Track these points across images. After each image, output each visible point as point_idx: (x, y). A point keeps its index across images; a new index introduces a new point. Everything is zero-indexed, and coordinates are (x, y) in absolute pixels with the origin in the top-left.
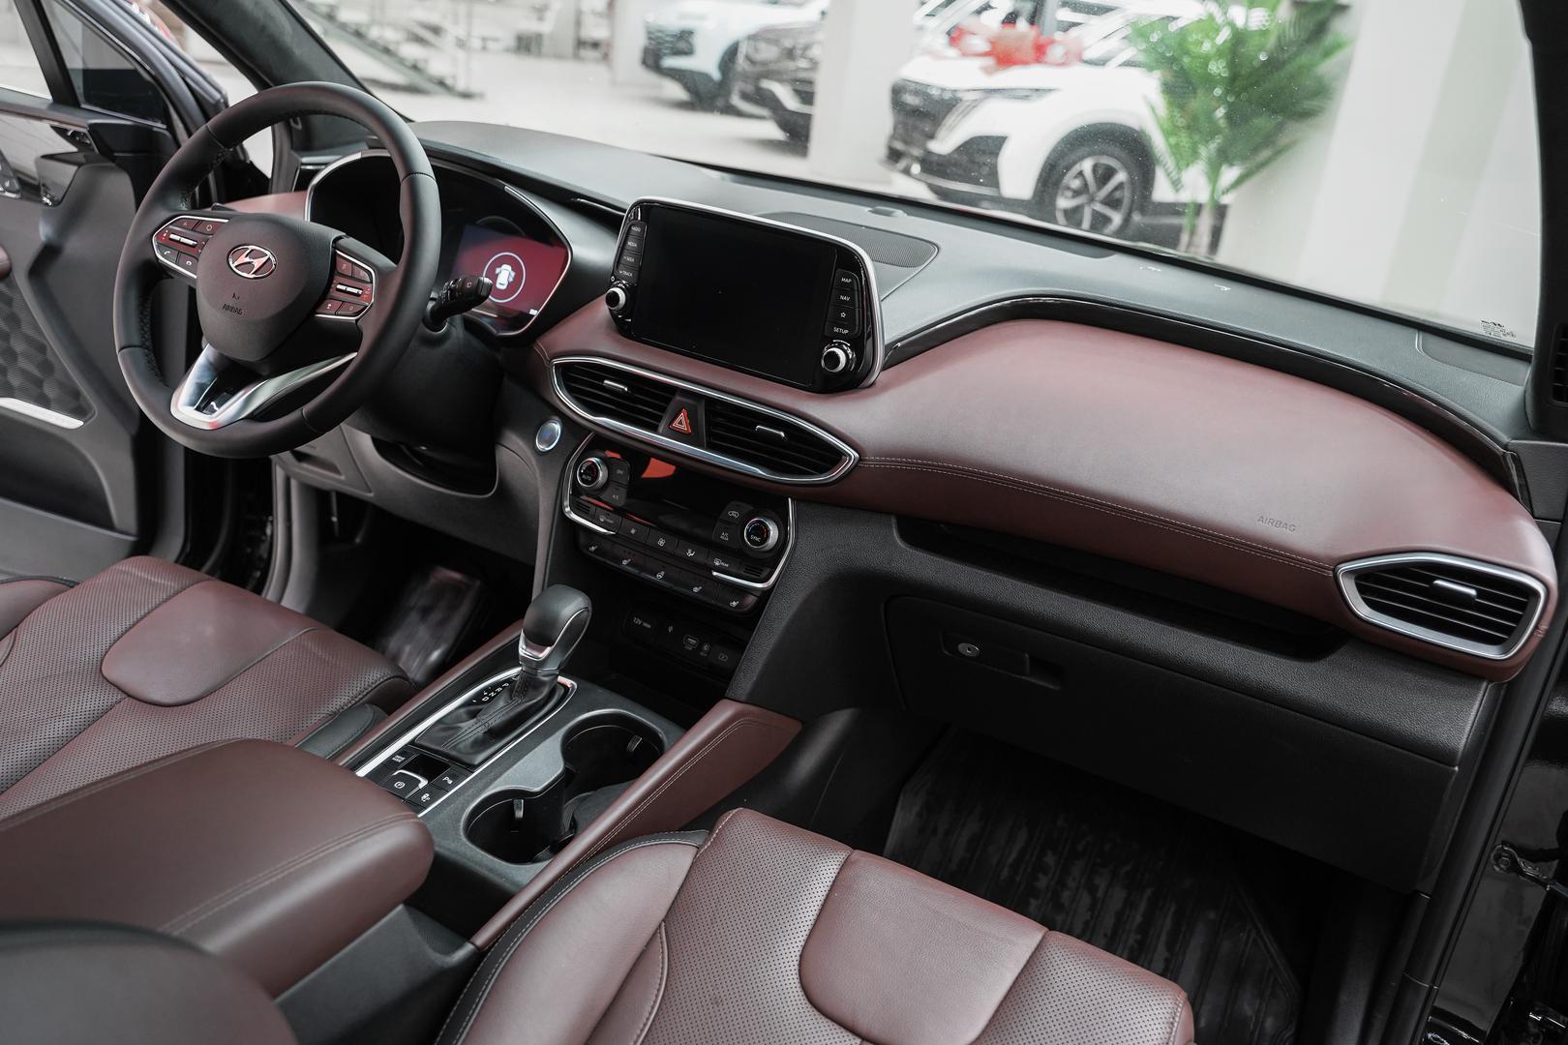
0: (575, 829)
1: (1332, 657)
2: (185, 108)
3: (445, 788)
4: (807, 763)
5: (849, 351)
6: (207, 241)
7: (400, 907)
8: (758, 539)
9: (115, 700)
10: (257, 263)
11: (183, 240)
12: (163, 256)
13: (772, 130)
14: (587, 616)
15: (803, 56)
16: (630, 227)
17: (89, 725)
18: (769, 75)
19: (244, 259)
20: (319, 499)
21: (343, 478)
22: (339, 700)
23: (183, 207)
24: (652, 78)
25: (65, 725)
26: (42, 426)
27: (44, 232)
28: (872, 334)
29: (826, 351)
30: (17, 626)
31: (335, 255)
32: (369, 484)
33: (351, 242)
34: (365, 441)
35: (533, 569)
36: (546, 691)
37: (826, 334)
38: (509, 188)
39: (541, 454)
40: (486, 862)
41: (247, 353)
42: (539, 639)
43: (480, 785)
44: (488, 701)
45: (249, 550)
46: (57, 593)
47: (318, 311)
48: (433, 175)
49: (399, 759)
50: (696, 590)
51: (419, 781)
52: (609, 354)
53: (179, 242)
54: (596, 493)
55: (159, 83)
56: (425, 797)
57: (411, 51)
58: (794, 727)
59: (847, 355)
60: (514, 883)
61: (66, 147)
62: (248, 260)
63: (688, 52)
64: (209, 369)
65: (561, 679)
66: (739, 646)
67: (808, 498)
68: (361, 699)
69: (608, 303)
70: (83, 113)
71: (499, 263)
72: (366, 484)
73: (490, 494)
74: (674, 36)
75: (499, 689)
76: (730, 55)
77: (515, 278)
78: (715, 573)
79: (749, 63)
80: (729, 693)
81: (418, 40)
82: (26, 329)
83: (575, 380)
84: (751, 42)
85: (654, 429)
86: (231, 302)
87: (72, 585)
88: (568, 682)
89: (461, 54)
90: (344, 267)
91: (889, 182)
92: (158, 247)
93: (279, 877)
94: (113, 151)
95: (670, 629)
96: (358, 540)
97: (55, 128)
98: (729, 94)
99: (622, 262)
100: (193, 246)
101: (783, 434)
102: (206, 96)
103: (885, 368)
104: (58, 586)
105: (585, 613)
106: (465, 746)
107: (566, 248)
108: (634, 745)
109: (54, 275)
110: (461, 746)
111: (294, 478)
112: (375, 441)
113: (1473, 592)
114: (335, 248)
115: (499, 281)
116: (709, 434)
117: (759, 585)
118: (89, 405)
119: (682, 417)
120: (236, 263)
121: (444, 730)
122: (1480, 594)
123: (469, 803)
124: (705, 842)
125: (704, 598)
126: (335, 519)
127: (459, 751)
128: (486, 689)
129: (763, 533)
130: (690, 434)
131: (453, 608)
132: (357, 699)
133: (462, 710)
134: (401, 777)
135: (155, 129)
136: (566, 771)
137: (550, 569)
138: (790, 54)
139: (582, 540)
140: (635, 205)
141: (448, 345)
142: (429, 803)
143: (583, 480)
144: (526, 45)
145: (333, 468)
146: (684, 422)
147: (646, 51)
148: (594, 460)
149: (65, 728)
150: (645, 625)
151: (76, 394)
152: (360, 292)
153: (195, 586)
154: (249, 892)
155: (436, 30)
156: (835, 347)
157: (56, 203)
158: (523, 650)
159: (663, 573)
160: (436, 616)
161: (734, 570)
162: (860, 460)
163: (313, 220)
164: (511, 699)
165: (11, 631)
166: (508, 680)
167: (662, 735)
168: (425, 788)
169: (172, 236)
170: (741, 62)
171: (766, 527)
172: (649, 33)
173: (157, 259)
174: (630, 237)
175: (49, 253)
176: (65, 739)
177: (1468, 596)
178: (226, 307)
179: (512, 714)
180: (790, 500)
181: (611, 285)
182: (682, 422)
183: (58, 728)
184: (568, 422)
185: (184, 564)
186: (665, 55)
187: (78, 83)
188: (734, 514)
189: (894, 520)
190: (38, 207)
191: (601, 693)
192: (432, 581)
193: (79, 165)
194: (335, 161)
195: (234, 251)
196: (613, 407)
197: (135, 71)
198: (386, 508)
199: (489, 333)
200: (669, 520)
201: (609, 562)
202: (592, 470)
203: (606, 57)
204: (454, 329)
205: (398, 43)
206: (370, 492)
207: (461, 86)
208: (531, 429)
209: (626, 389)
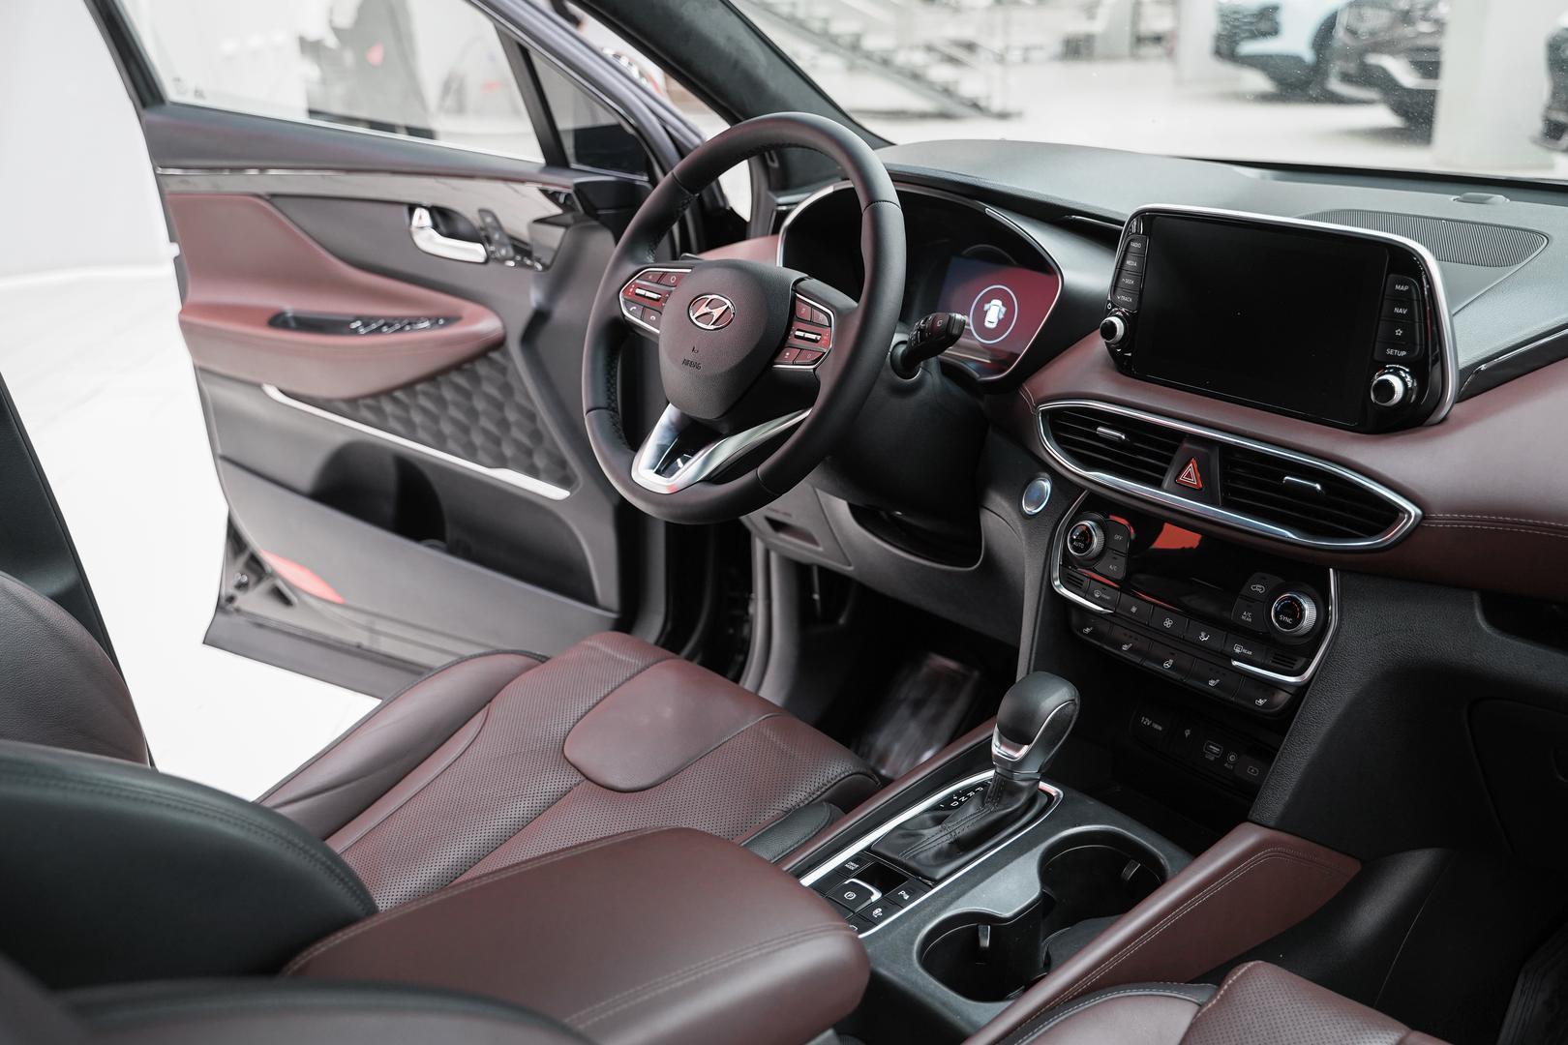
0: (1049, 967)
2: (666, 158)
3: (900, 904)
4: (1371, 915)
5: (1408, 379)
6: (670, 293)
7: (830, 1033)
8: (1288, 620)
9: (573, 782)
10: (717, 313)
11: (648, 294)
12: (629, 312)
13: (1383, 116)
14: (1074, 711)
15: (1425, 19)
16: (1129, 243)
17: (549, 807)
18: (1378, 47)
19: (704, 309)
20: (800, 573)
21: (820, 549)
22: (794, 795)
23: (650, 260)
24: (1227, 70)
25: (526, 805)
26: (533, 498)
27: (535, 297)
28: (1441, 358)
29: (1377, 379)
30: (490, 701)
31: (794, 298)
32: (848, 555)
33: (814, 284)
34: (841, 508)
35: (1015, 652)
36: (1023, 798)
37: (1376, 357)
38: (991, 211)
39: (1026, 517)
40: (939, 995)
41: (707, 411)
42: (1016, 735)
43: (939, 903)
44: (958, 807)
45: (731, 631)
46: (529, 668)
47: (777, 361)
48: (897, 201)
49: (852, 866)
50: (1212, 683)
51: (872, 893)
52: (1105, 396)
53: (644, 296)
54: (1090, 563)
55: (641, 134)
56: (878, 912)
57: (941, 73)
58: (1351, 868)
59: (1405, 384)
60: (971, 1023)
61: (555, 210)
62: (707, 310)
63: (1274, 31)
64: (670, 430)
65: (1043, 785)
66: (1267, 754)
67: (1354, 567)
68: (819, 796)
69: (1104, 336)
70: (573, 174)
71: (987, 299)
72: (844, 554)
73: (975, 567)
74: (1253, 15)
75: (971, 794)
76: (1328, 28)
77: (1006, 314)
78: (1235, 663)
79: (1349, 34)
80: (1254, 815)
81: (952, 60)
82: (519, 398)
83: (1066, 429)
84: (1355, 11)
85: (1158, 484)
86: (691, 357)
87: (543, 659)
88: (1053, 790)
89: (996, 70)
90: (803, 311)
91: (1551, 167)
92: (625, 304)
93: (693, 978)
94: (596, 209)
95: (1187, 733)
96: (842, 621)
97: (544, 192)
98: (1325, 75)
99: (1120, 284)
100: (658, 300)
101: (1318, 487)
102: (685, 142)
103: (1462, 397)
104: (530, 661)
105: (1071, 707)
106: (927, 857)
107: (1055, 274)
108: (1130, 872)
109: (543, 342)
110: (922, 856)
111: (776, 551)
112: (852, 507)
114: (795, 291)
115: (988, 319)
116: (1225, 489)
117: (1291, 679)
118: (576, 476)
119: (1190, 468)
120: (697, 314)
121: (904, 836)
123: (925, 923)
124: (1210, 1000)
125: (1223, 695)
126: (816, 597)
127: (918, 862)
128: (957, 793)
129: (1297, 614)
130: (1201, 489)
131: (948, 702)
132: (815, 796)
133: (926, 816)
134: (853, 887)
135: (638, 183)
136: (1043, 896)
137: (1036, 653)
138: (1406, 17)
139: (1075, 619)
140: (1134, 216)
141: (922, 394)
142: (880, 919)
143: (1076, 549)
144: (1076, 49)
145: (809, 538)
146: (1193, 474)
147: (1219, 38)
148: (1087, 523)
149: (526, 809)
150: (1156, 726)
151: (562, 464)
152: (819, 337)
153: (659, 664)
154: (660, 991)
155: (970, 47)
156: (1389, 373)
157: (546, 267)
158: (997, 749)
159: (1171, 661)
160: (927, 712)
161: (1258, 659)
162: (1424, 518)
163: (786, 264)
164: (983, 805)
165: (485, 706)
166: (983, 784)
167: (1164, 861)
168: (878, 901)
169: (638, 291)
170: (1340, 33)
171: (1300, 605)
172: (1223, 16)
173: (624, 316)
174: (1129, 255)
175: (539, 319)
176: (525, 820)
178: (686, 362)
179: (984, 823)
180: (1331, 570)
181: (1109, 313)
182: (1191, 475)
183: (520, 809)
184: (1058, 479)
185: (664, 646)
186: (1243, 39)
187: (569, 145)
188: (1259, 588)
189: (1476, 598)
190: (530, 273)
191: (1091, 804)
192: (925, 670)
193: (566, 226)
194: (806, 199)
195: (694, 302)
196: (1109, 460)
197: (619, 127)
198: (867, 584)
199: (973, 379)
200: (1195, 602)
201: (1105, 647)
202: (1086, 535)
203: (1170, 54)
204: (929, 375)
205: (926, 66)
206: (850, 565)
207: (996, 105)
208: (1018, 488)
209: (1123, 437)
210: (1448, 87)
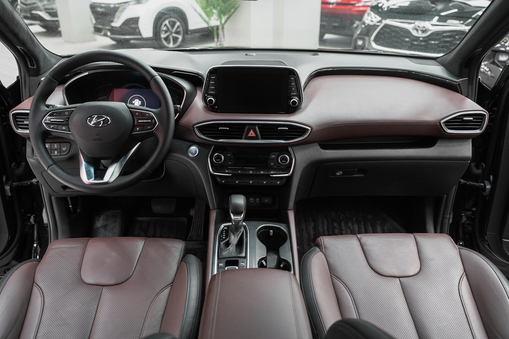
1: (437, 144)
3: (245, 266)
8: (285, 161)
12: (50, 128)
16: (210, 77)
19: (94, 121)
31: (131, 111)
37: (289, 96)
41: (107, 154)
42: (237, 213)
44: (226, 238)
47: (133, 131)
49: (221, 265)
50: (265, 182)
54: (223, 164)
67: (294, 145)
73: (162, 177)
75: (224, 233)
77: (141, 103)
78: (272, 176)
80: (289, 208)
83: (206, 130)
85: (241, 138)
86: (96, 138)
90: (137, 114)
92: (46, 125)
96: (78, 211)
99: (209, 89)
101: (287, 129)
107: (183, 89)
108: (271, 233)
113: (472, 119)
114: (129, 108)
116: (261, 135)
117: (286, 175)
120: (92, 123)
121: (226, 251)
122: (474, 119)
125: (268, 184)
126: (70, 206)
129: (286, 159)
130: (254, 137)
133: (222, 244)
139: (218, 179)
143: (217, 161)
148: (218, 154)
156: (293, 99)
159: (251, 181)
161: (277, 173)
162: (312, 129)
164: (234, 234)
166: (223, 230)
171: (285, 157)
173: (48, 130)
174: (211, 80)
177: (471, 120)
178: (95, 140)
180: (289, 147)
181: (208, 97)
182: (252, 134)
184: (202, 145)
188: (273, 156)
189: (318, 144)
196: (224, 136)
201: (231, 184)
202: (219, 157)
208: (185, 151)
209: (228, 129)
210: (61, 18)
